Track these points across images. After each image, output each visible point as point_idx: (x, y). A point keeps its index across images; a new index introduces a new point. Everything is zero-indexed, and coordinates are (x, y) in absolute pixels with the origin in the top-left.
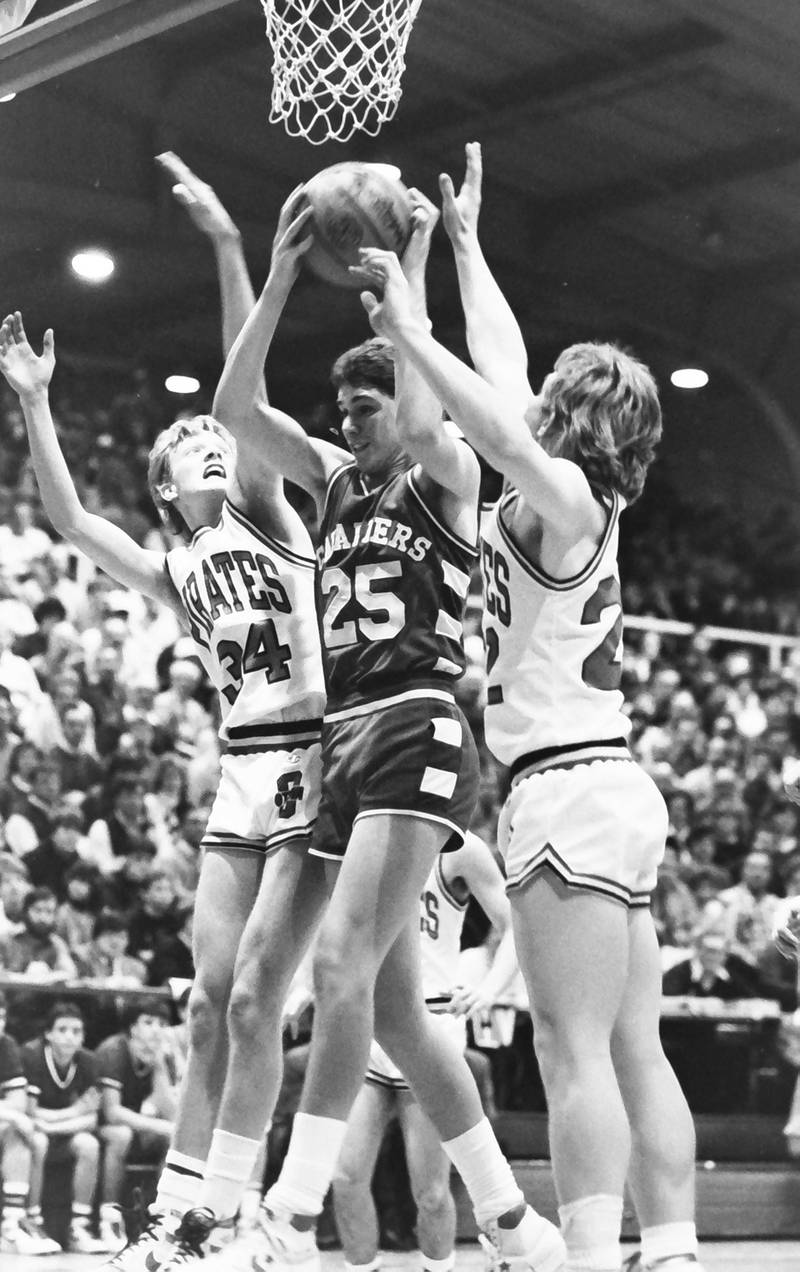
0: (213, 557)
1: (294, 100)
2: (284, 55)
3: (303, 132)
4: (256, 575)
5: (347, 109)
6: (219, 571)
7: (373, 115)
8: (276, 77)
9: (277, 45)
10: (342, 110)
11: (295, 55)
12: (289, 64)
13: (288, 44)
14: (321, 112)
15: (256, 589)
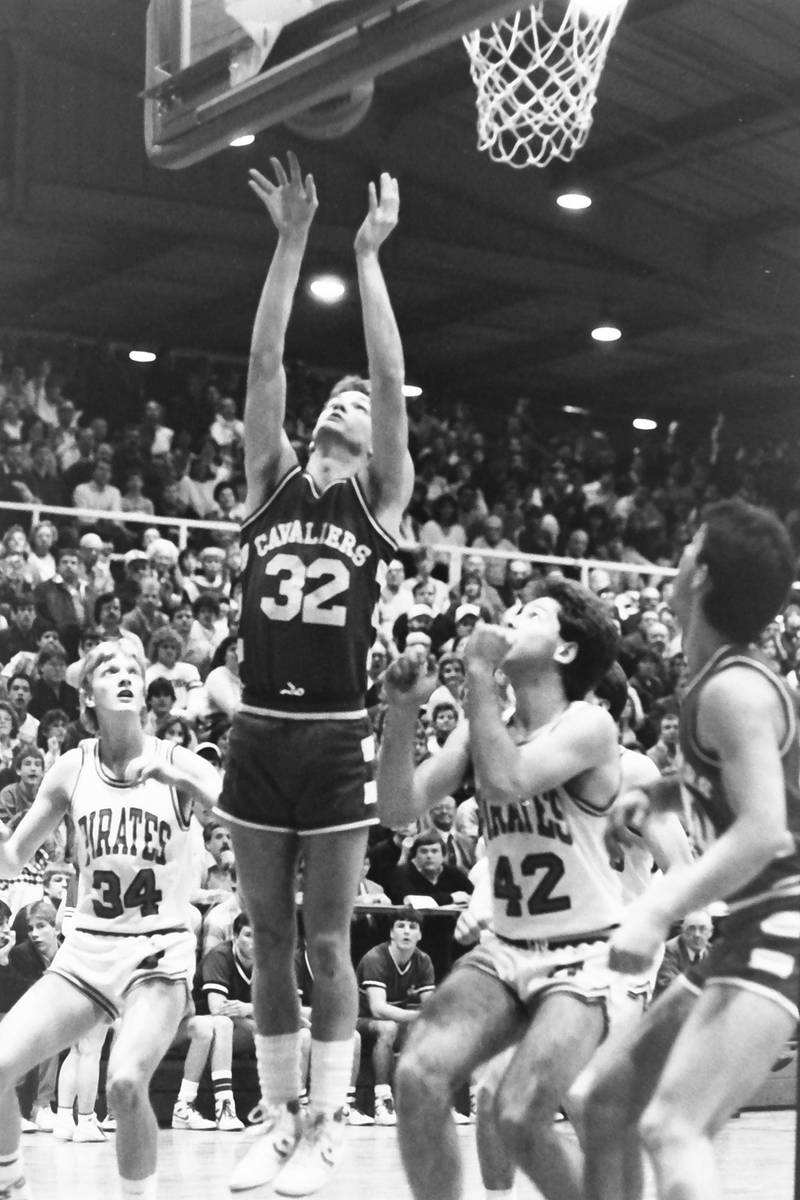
0: (132, 809)
1: (497, 130)
2: (486, 90)
3: (505, 158)
4: (155, 835)
5: (546, 138)
6: (131, 819)
7: (569, 143)
8: (481, 110)
9: (480, 82)
10: (541, 140)
11: (497, 91)
12: (492, 99)
13: (491, 81)
14: (521, 141)
15: (151, 845)
